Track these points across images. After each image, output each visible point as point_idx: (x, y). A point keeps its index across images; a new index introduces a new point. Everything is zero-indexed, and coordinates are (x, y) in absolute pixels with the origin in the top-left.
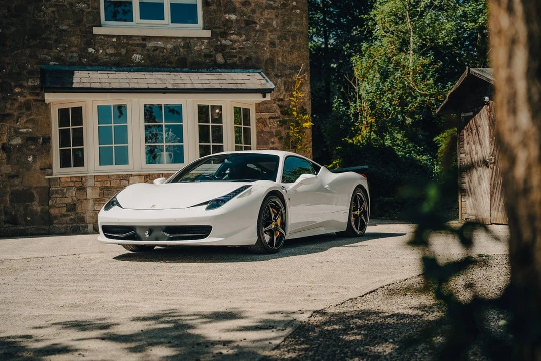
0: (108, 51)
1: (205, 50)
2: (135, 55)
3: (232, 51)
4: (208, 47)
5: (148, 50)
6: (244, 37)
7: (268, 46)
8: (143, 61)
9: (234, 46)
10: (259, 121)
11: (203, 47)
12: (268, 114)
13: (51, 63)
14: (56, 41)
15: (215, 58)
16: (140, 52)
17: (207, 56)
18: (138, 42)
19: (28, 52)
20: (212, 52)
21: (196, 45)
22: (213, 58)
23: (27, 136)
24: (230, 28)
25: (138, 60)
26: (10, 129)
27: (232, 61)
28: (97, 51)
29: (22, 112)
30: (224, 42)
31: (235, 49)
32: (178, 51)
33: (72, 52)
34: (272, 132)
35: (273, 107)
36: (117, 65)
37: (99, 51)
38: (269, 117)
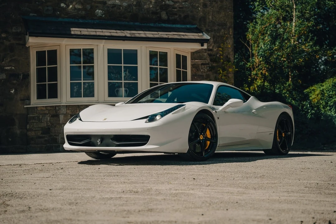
0: (76, 6)
1: (152, 9)
2: (97, 10)
3: (174, 10)
4: (155, 6)
5: (108, 7)
7: (201, 7)
8: (104, 16)
9: (175, 6)
10: (193, 66)
11: (151, 6)
12: (200, 61)
13: (31, 14)
16: (101, 8)
17: (154, 13)
19: (13, 4)
20: (158, 10)
21: (145, 4)
22: (159, 15)
23: (11, 72)
25: (99, 15)
27: (173, 18)
29: (7, 53)
30: (167, 2)
31: (176, 8)
32: (131, 8)
33: (48, 6)
34: (203, 75)
35: (204, 55)
36: (83, 17)
37: (69, 6)
38: (201, 63)
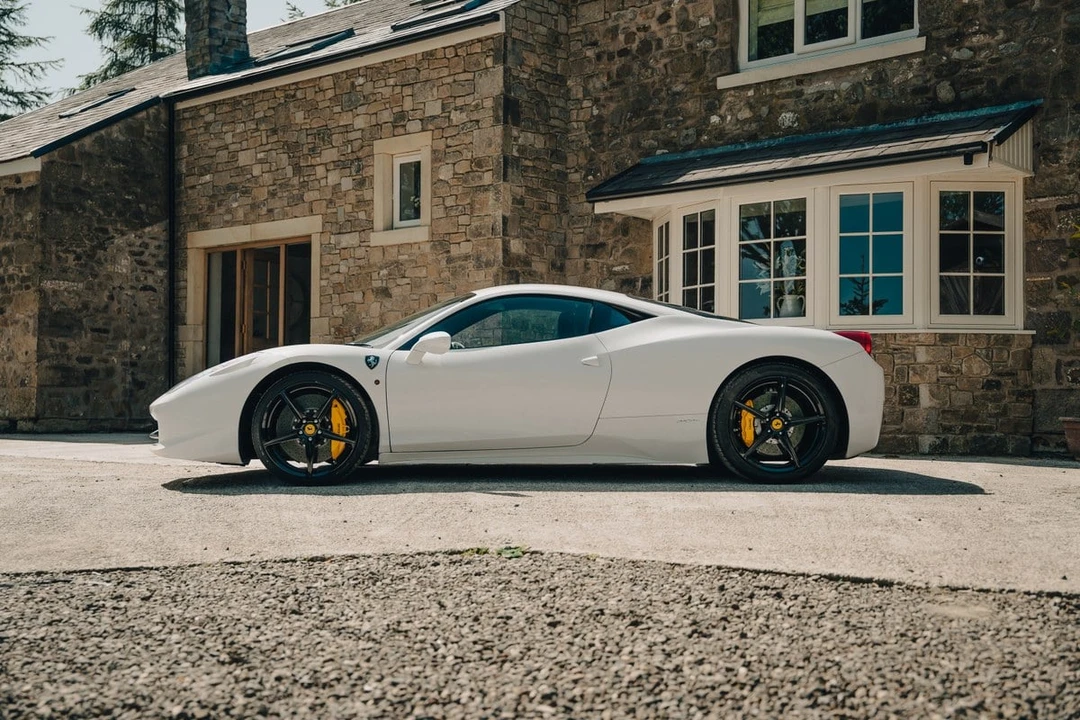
0: (740, 116)
1: (914, 81)
2: (783, 115)
3: (974, 70)
4: (921, 73)
5: (807, 101)
6: (1001, 35)
7: (1061, 42)
8: (795, 125)
9: (977, 58)
10: (1031, 216)
11: (911, 75)
12: (1054, 198)
13: (659, 152)
14: (666, 114)
15: (935, 93)
16: (792, 108)
17: (918, 91)
18: (789, 89)
19: (628, 139)
20: (929, 80)
21: (895, 73)
22: (930, 95)
23: (623, 277)
24: (971, 23)
25: (787, 123)
26: (602, 267)
27: (970, 93)
28: (723, 118)
29: (617, 239)
30: (956, 55)
31: (980, 65)
32: (860, 90)
33: (687, 129)
34: (1063, 240)
35: (1068, 181)
36: (753, 138)
37: (726, 117)
38: (1055, 206)
